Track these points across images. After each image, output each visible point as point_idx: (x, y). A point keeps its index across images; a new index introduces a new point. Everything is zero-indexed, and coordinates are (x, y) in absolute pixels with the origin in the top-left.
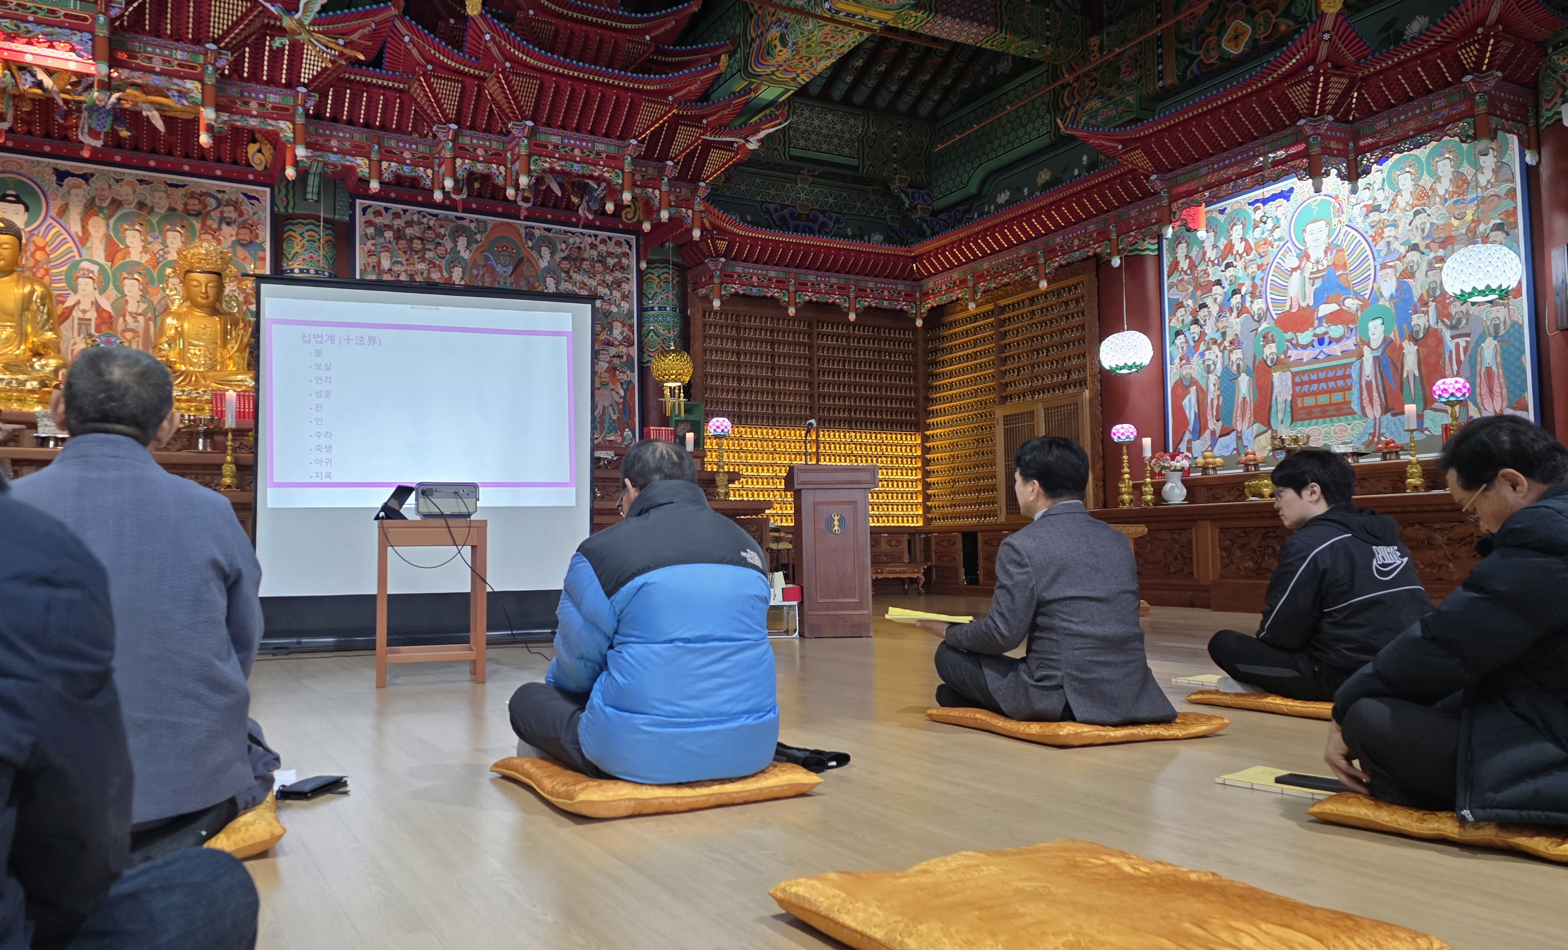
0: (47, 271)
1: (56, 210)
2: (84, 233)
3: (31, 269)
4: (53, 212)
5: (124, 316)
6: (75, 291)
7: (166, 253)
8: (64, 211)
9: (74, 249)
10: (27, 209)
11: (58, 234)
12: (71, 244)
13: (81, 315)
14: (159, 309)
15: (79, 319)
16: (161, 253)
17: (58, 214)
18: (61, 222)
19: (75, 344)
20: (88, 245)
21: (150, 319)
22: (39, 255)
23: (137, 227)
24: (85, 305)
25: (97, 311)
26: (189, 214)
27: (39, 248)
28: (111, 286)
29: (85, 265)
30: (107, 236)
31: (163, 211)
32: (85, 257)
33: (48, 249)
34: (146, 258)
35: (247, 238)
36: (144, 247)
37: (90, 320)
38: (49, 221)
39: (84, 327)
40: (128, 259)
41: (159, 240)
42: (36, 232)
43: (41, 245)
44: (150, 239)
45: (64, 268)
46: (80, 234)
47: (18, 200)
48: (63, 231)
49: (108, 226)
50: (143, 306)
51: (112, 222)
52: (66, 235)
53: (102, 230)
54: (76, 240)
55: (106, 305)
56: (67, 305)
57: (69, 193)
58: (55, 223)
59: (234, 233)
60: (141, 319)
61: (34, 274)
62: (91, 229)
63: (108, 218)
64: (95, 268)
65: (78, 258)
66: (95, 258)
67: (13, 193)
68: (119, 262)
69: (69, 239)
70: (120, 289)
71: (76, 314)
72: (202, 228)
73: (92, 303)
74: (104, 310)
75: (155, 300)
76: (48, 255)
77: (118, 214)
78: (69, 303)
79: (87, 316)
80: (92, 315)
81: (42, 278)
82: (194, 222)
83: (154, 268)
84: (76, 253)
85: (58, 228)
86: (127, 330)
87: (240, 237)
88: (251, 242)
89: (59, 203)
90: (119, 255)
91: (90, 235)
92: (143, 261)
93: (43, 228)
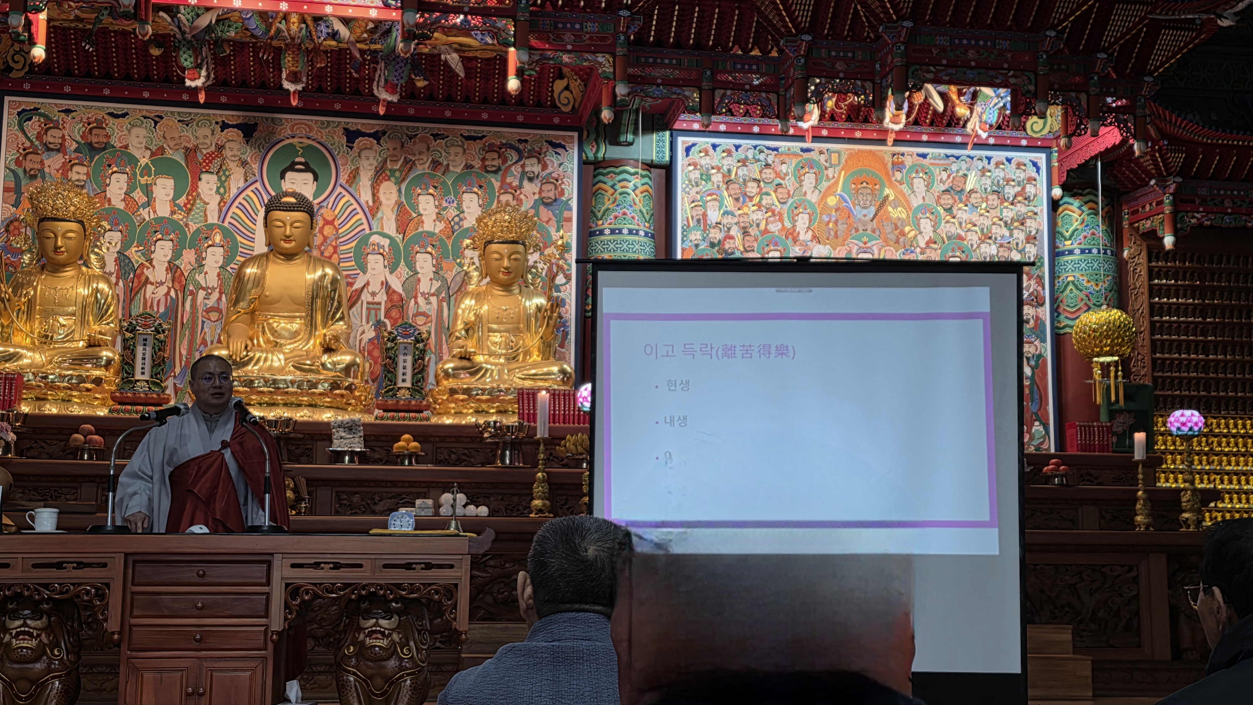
0: (335, 248)
1: (346, 177)
2: (374, 202)
3: (319, 247)
4: (342, 180)
5: (416, 297)
6: (364, 271)
7: (461, 220)
8: (355, 177)
9: (364, 220)
10: (316, 178)
11: (348, 205)
12: (361, 215)
13: (370, 299)
14: (454, 288)
15: (368, 303)
16: (457, 219)
17: (347, 181)
18: (351, 190)
19: (363, 332)
20: (379, 215)
21: (443, 300)
22: (328, 230)
23: (431, 191)
24: (375, 286)
25: (387, 293)
26: (487, 172)
27: (327, 222)
28: (402, 263)
29: (375, 239)
30: (400, 205)
31: (459, 170)
32: (375, 230)
33: (336, 223)
34: (440, 226)
35: (551, 195)
36: (438, 214)
37: (380, 304)
38: (339, 189)
39: (373, 312)
40: (420, 230)
41: (455, 205)
42: (325, 204)
43: (330, 218)
44: (445, 204)
45: (354, 244)
46: (371, 203)
47: (308, 169)
48: (352, 201)
49: (400, 191)
50: (437, 284)
51: (403, 187)
52: (356, 205)
53: (394, 197)
54: (367, 210)
55: (397, 285)
56: (355, 287)
57: (359, 156)
58: (344, 192)
59: (537, 190)
60: (434, 299)
61: (322, 253)
62: (382, 197)
63: (399, 183)
64: (386, 242)
65: (367, 231)
66: (386, 231)
67: (303, 160)
68: (410, 234)
69: (359, 210)
70: (411, 265)
71: (366, 297)
72: (501, 187)
73: (382, 283)
74: (394, 291)
75: (449, 276)
76: (337, 230)
77: (411, 176)
78: (357, 285)
79: (377, 300)
80: (382, 297)
81: (330, 257)
82: (493, 180)
83: (449, 238)
84: (365, 226)
85: (348, 197)
86: (418, 314)
87: (543, 195)
88: (555, 200)
89: (350, 167)
90: (411, 225)
91: (381, 203)
92: (437, 231)
93: (332, 199)
